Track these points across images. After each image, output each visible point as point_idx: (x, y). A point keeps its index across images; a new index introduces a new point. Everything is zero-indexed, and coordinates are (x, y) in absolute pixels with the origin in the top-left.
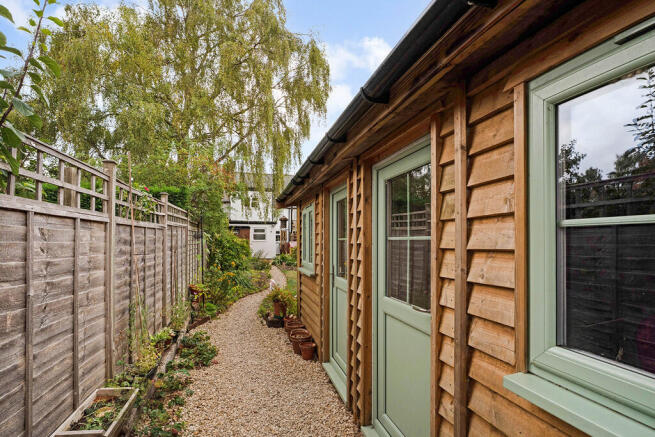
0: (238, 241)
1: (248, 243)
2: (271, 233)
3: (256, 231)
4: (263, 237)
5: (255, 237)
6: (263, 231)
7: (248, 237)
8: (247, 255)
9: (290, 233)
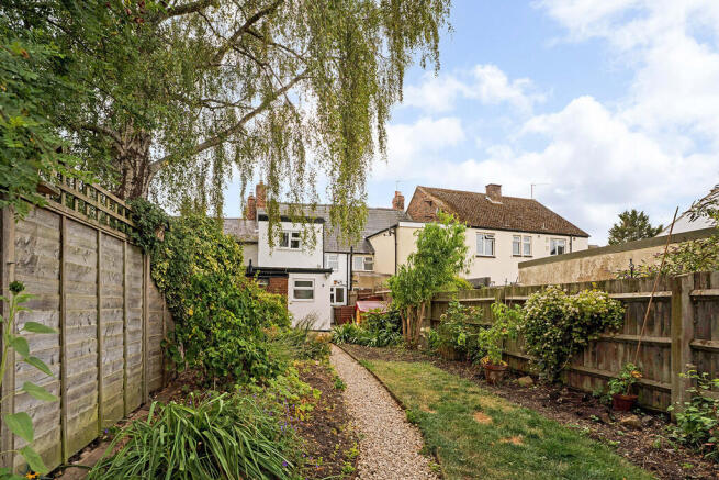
0: (266, 296)
1: (284, 302)
2: (323, 288)
3: (297, 284)
4: (310, 295)
5: (297, 294)
6: (310, 284)
7: (284, 291)
8: (283, 323)
9: (349, 291)
